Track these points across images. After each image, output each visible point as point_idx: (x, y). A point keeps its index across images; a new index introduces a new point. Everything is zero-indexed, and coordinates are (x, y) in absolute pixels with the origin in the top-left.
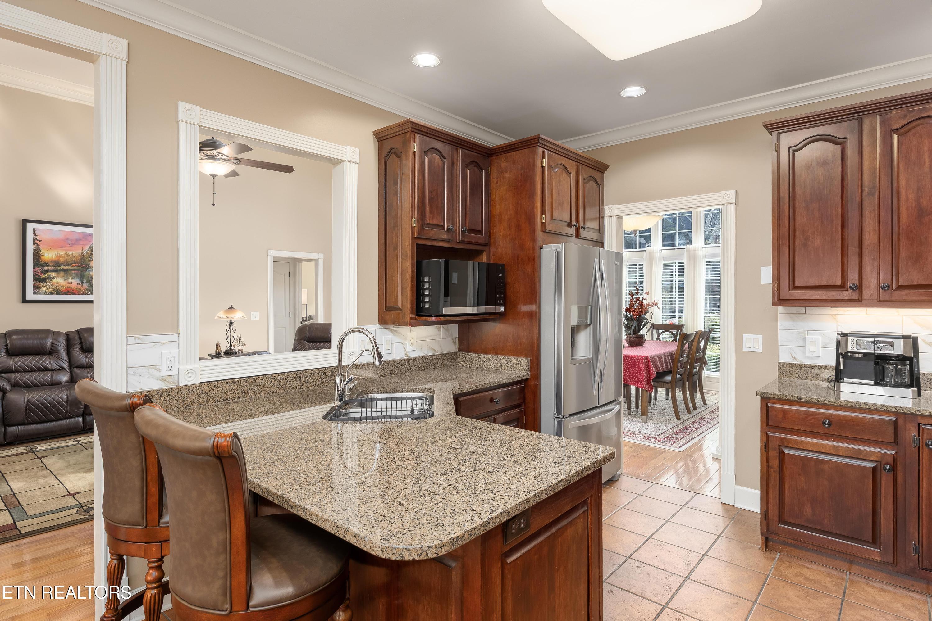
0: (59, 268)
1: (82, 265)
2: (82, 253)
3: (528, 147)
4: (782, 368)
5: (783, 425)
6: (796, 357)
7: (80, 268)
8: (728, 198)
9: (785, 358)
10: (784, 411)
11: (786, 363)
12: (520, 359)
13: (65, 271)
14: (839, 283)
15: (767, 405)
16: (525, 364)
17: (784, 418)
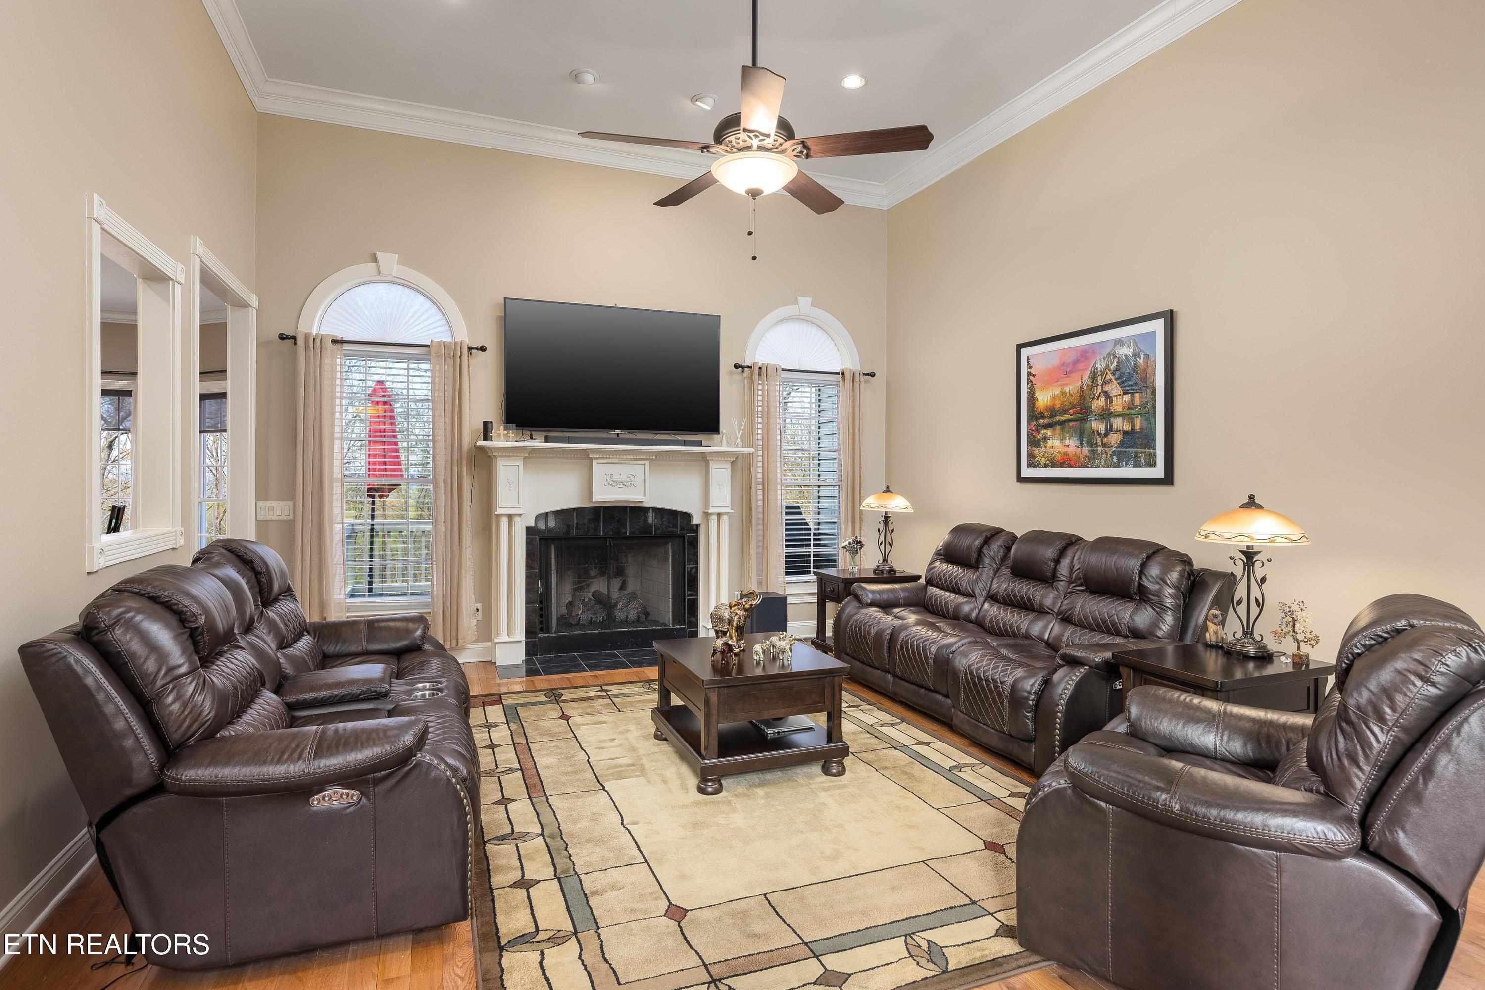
0: (1055, 420)
1: (1081, 410)
2: (1081, 387)
7: (1079, 416)
13: (1062, 423)
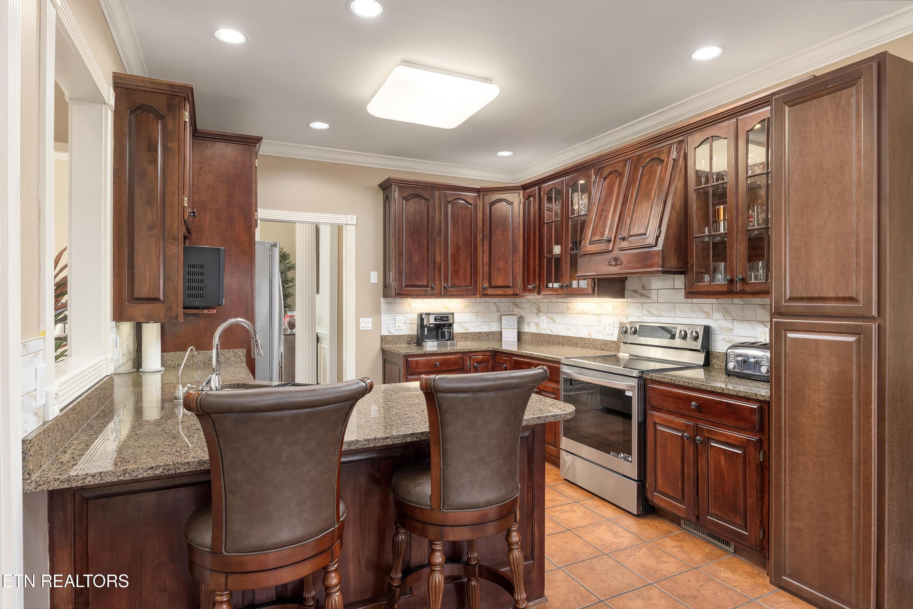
3: (245, 144)
4: (384, 339)
5: (417, 370)
6: (391, 331)
8: (352, 220)
9: (385, 333)
10: (417, 362)
11: (386, 336)
12: (237, 351)
14: (426, 284)
15: (407, 359)
16: (244, 354)
17: (416, 366)
